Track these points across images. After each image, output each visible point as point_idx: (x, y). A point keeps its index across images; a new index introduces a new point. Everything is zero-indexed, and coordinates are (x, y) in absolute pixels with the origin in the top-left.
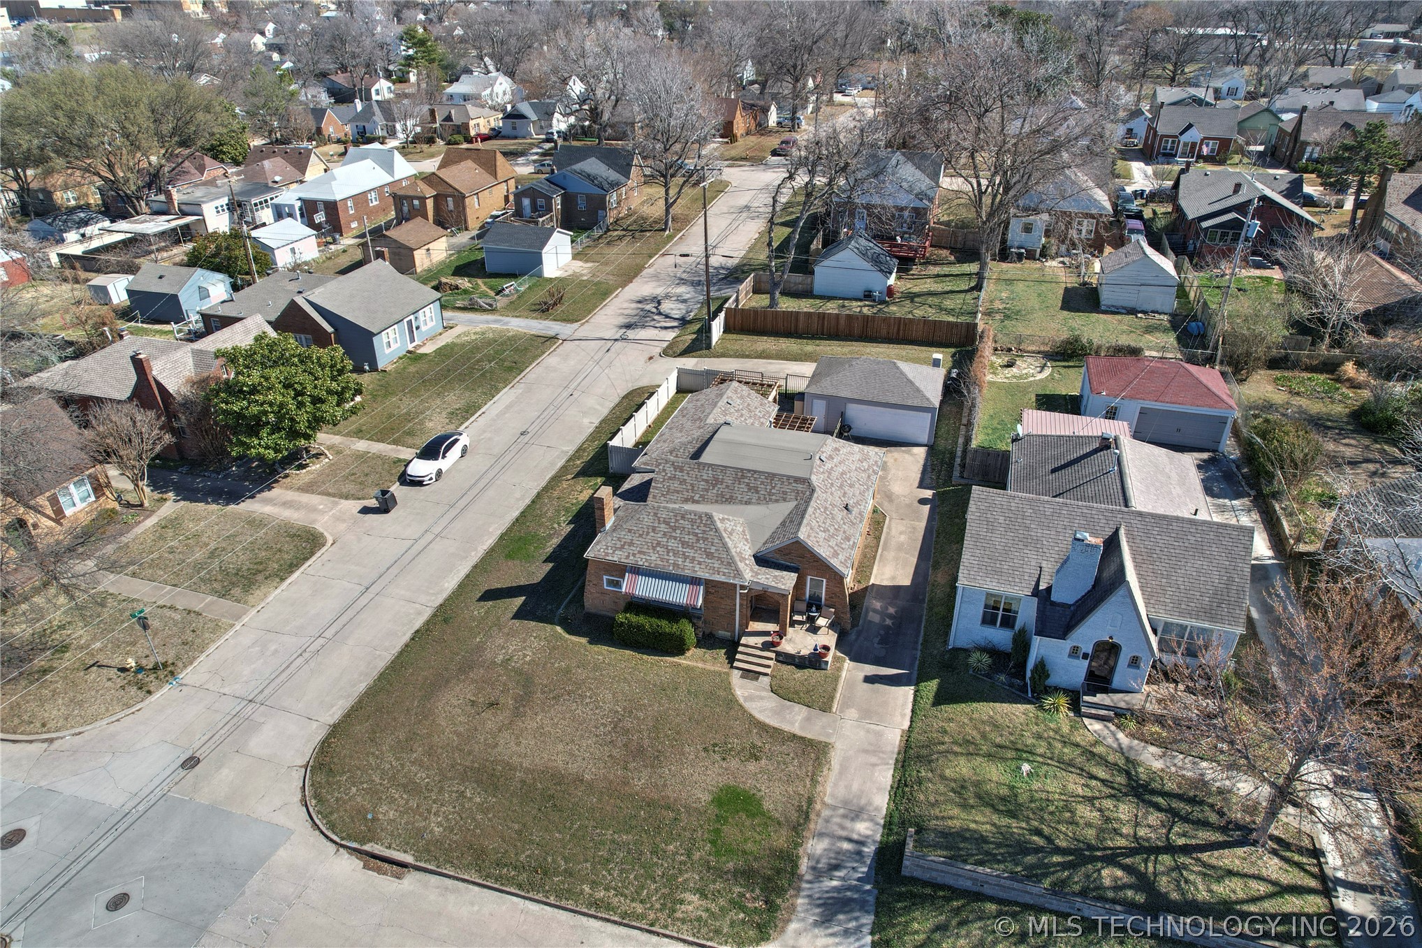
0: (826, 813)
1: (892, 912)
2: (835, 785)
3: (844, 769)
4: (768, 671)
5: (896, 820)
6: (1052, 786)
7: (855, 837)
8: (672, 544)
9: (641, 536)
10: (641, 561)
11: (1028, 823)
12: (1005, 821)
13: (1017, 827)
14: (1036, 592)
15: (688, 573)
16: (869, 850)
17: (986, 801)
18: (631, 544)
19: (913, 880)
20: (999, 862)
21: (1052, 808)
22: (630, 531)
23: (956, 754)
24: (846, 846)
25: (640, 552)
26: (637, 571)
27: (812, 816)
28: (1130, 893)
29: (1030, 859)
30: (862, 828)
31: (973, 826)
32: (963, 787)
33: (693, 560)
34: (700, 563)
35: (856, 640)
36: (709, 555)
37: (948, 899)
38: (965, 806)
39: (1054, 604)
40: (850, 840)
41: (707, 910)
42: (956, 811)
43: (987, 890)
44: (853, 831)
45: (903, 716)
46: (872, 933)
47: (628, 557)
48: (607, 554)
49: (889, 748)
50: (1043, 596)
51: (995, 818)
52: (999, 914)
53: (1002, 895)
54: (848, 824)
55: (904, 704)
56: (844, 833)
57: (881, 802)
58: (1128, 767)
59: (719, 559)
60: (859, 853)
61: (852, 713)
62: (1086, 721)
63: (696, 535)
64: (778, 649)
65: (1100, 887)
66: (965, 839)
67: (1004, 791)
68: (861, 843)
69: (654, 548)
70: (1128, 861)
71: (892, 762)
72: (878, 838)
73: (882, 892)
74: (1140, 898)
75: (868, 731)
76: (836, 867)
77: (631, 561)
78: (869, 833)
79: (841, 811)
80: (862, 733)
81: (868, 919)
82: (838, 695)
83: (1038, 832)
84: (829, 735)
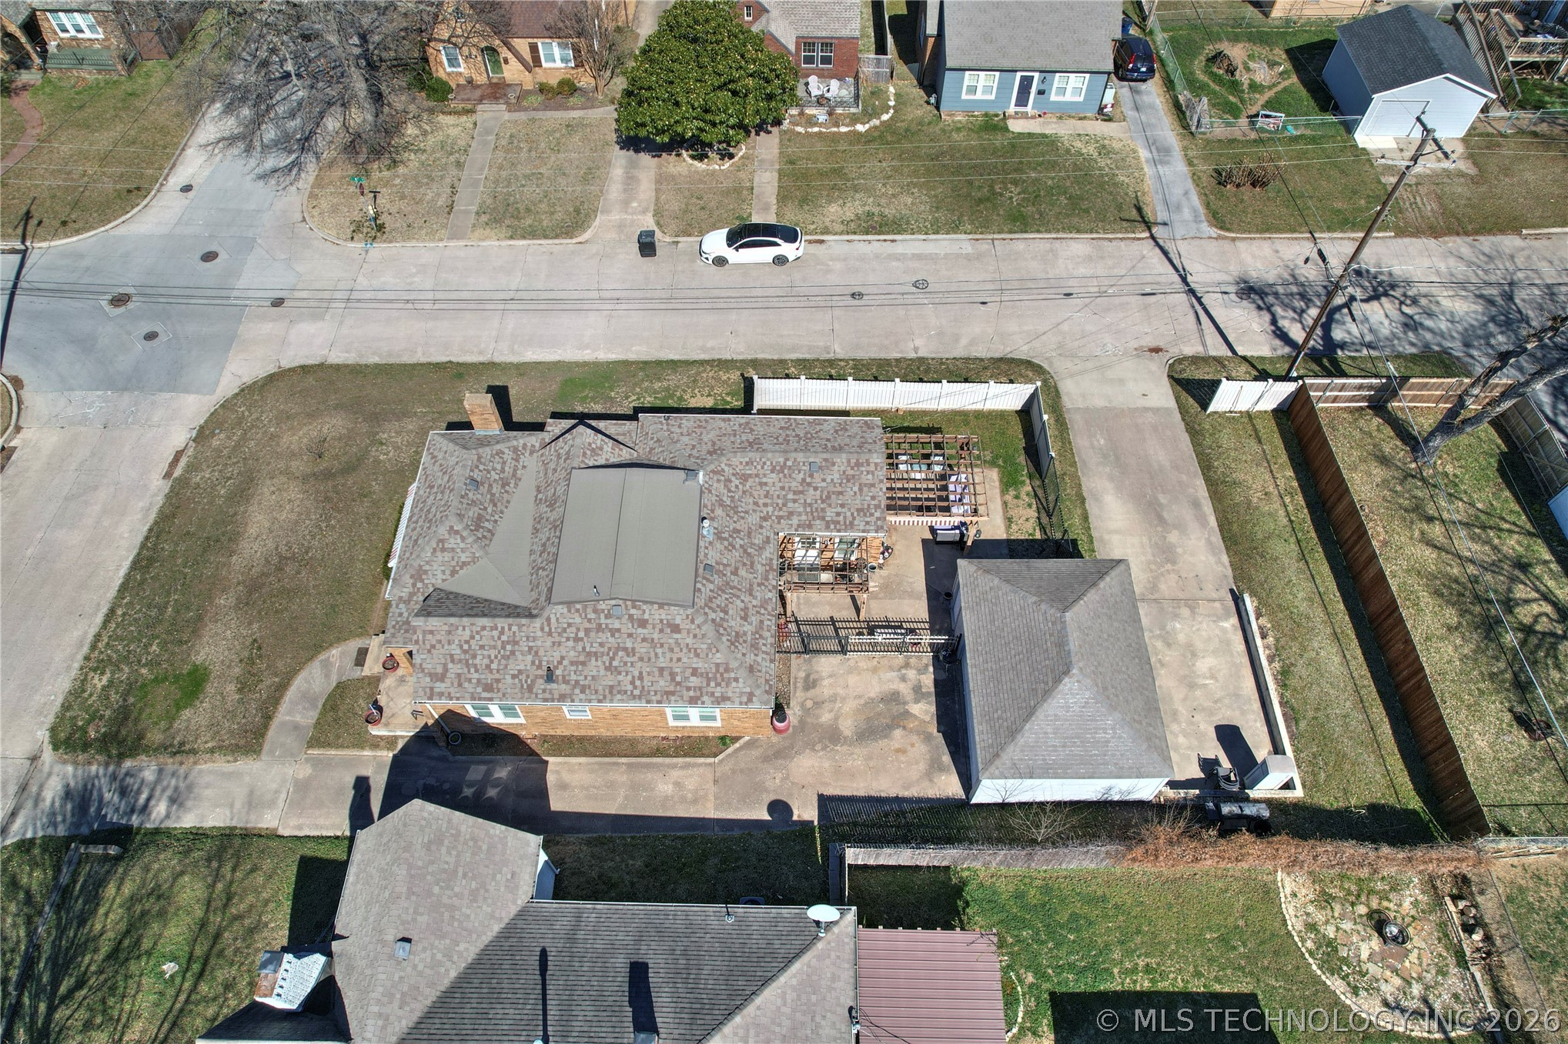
0: (182, 770)
2: (210, 772)
3: (228, 776)
6: (145, 1001)
7: (153, 802)
11: (95, 973)
13: (91, 961)
16: (135, 821)
17: (135, 925)
21: (111, 1001)
23: (213, 886)
24: (144, 796)
27: (178, 758)
30: (160, 809)
31: (102, 911)
32: (159, 897)
35: (431, 758)
40: (148, 800)
44: (159, 800)
45: (300, 828)
46: (43, 837)
49: (253, 817)
51: (111, 935)
54: (166, 794)
55: (317, 827)
56: (157, 793)
57: (185, 821)
60: (133, 811)
61: (304, 771)
67: (146, 944)
68: (143, 811)
71: (234, 824)
72: (145, 825)
75: (277, 792)
76: (123, 792)
78: (153, 816)
79: (182, 785)
80: (274, 786)
81: (59, 831)
82: (333, 752)
84: (271, 752)
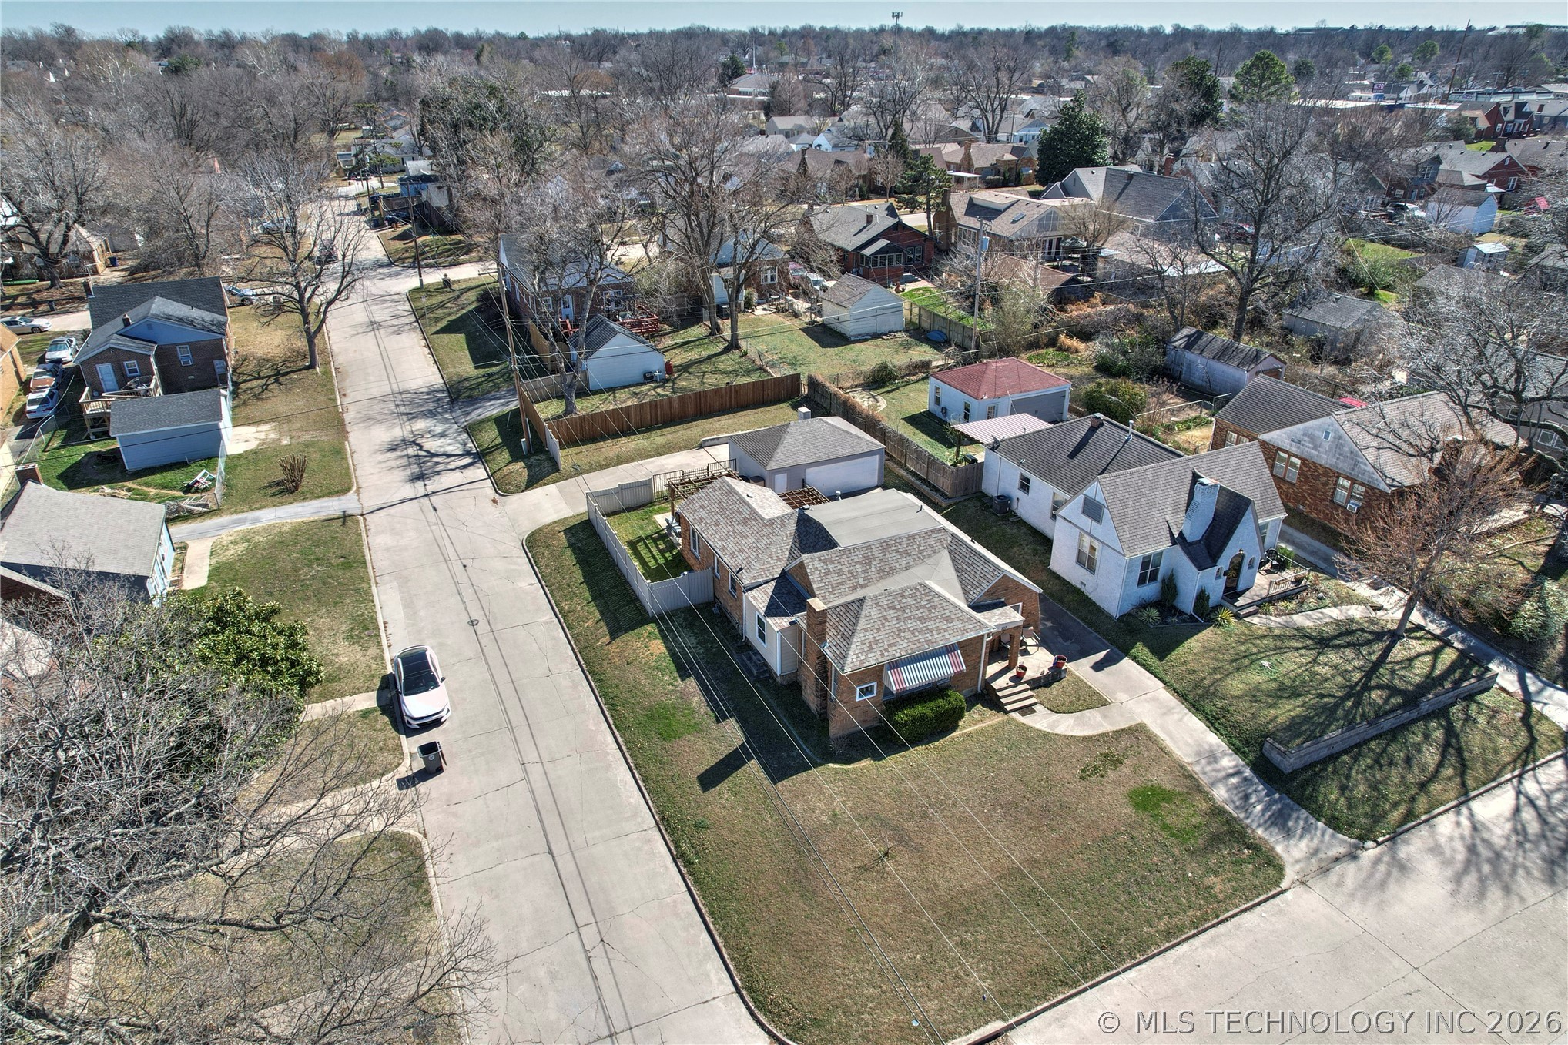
0: (1197, 769)
1: (1312, 798)
2: (1179, 747)
3: (1169, 734)
4: (1033, 700)
5: (1238, 744)
7: (1231, 771)
8: (911, 624)
9: (879, 630)
10: (897, 653)
11: (1310, 694)
12: (1300, 701)
13: (1309, 700)
14: (1174, 541)
15: (943, 644)
16: (1248, 773)
17: (1275, 695)
18: (876, 642)
19: (1295, 773)
20: (1329, 725)
21: (1307, 678)
22: (866, 630)
23: (1221, 680)
24: (1234, 780)
25: (890, 645)
26: (895, 665)
27: (1195, 775)
28: (1393, 700)
29: (1340, 713)
30: (1227, 763)
31: (1292, 714)
32: (1254, 696)
33: (939, 631)
34: (946, 630)
36: (948, 619)
37: (1324, 769)
38: (1271, 706)
39: (1190, 544)
40: (1231, 775)
41: (1230, 880)
42: (1272, 712)
43: (1337, 749)
44: (1225, 769)
45: (1150, 679)
46: (1318, 820)
47: (882, 655)
48: (862, 662)
49: (1173, 703)
50: (1179, 540)
51: (1294, 702)
52: (1356, 759)
53: (1343, 747)
54: (1217, 766)
56: (1222, 774)
57: (1213, 739)
58: (1301, 633)
59: (958, 619)
60: (1246, 779)
61: (1122, 696)
62: (1248, 619)
63: (924, 607)
64: (1025, 678)
65: (1380, 707)
66: (1301, 724)
67: (1274, 685)
68: (1238, 773)
69: (898, 636)
70: (1373, 683)
71: (1186, 710)
72: (1241, 762)
73: (1289, 793)
74: (1399, 700)
75: (1147, 701)
76: (1246, 797)
77: (888, 657)
78: (1234, 763)
79: (1204, 761)
80: (1146, 704)
81: (1304, 813)
82: (1098, 689)
83: (1322, 696)
84: (1132, 718)
